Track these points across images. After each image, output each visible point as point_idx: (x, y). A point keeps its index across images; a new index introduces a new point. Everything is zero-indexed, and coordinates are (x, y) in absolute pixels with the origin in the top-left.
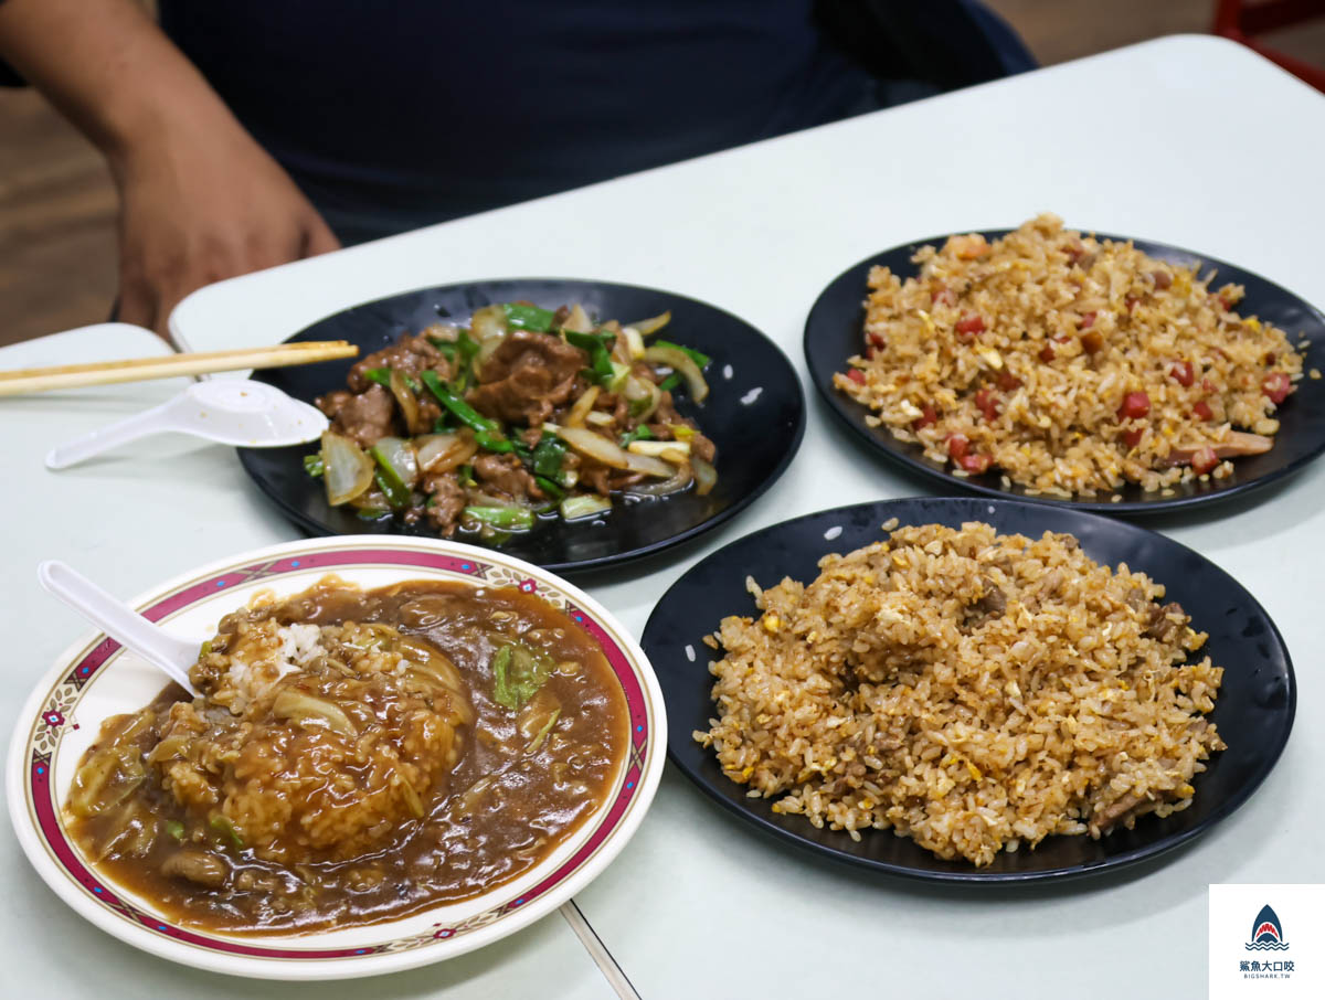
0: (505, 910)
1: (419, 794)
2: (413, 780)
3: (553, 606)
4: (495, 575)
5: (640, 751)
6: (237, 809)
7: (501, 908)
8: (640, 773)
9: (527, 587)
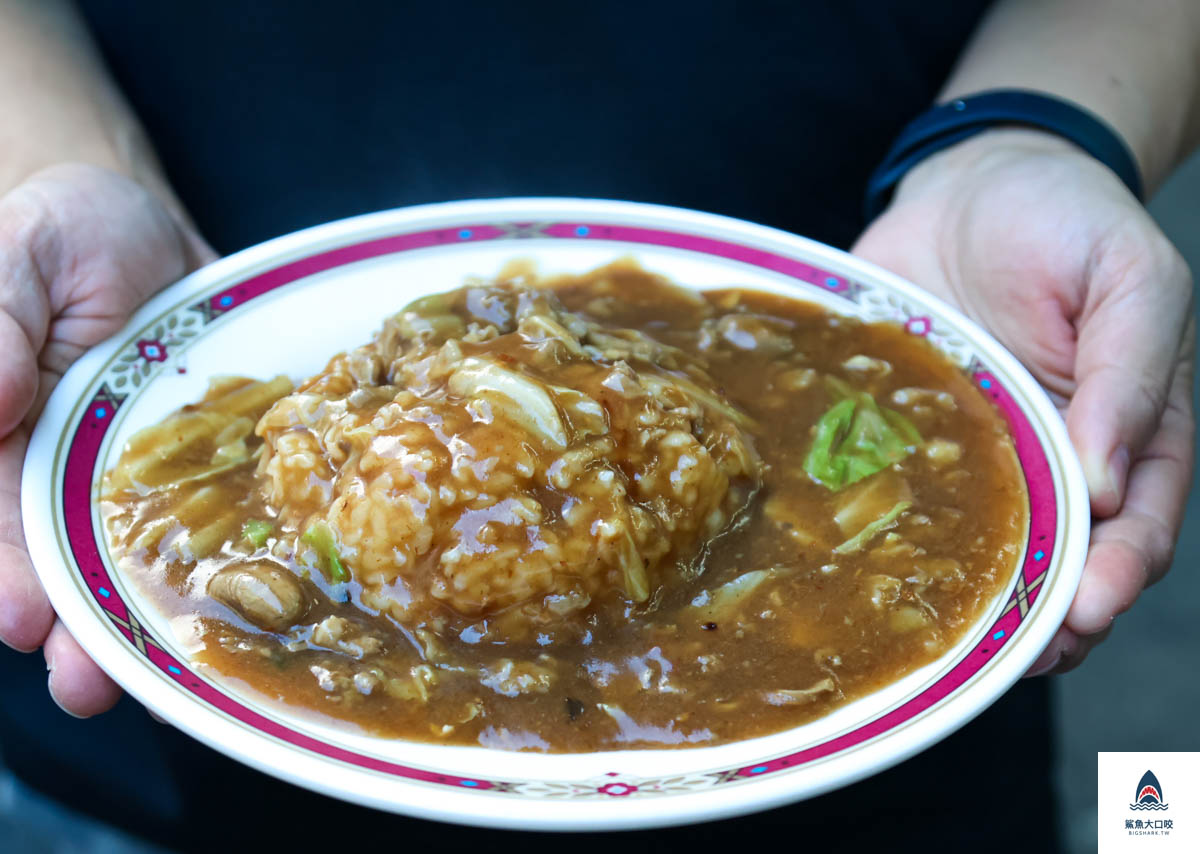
0: (727, 777)
1: (646, 562)
2: (642, 537)
3: (950, 360)
4: (873, 301)
5: (1030, 589)
6: (348, 517)
7: (725, 773)
8: (1020, 620)
9: (917, 327)
